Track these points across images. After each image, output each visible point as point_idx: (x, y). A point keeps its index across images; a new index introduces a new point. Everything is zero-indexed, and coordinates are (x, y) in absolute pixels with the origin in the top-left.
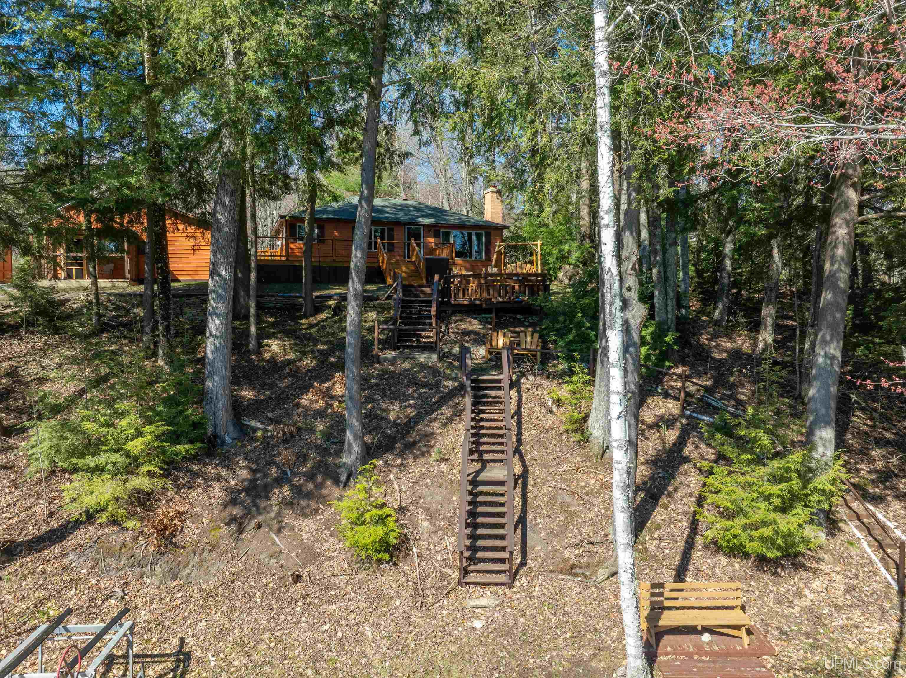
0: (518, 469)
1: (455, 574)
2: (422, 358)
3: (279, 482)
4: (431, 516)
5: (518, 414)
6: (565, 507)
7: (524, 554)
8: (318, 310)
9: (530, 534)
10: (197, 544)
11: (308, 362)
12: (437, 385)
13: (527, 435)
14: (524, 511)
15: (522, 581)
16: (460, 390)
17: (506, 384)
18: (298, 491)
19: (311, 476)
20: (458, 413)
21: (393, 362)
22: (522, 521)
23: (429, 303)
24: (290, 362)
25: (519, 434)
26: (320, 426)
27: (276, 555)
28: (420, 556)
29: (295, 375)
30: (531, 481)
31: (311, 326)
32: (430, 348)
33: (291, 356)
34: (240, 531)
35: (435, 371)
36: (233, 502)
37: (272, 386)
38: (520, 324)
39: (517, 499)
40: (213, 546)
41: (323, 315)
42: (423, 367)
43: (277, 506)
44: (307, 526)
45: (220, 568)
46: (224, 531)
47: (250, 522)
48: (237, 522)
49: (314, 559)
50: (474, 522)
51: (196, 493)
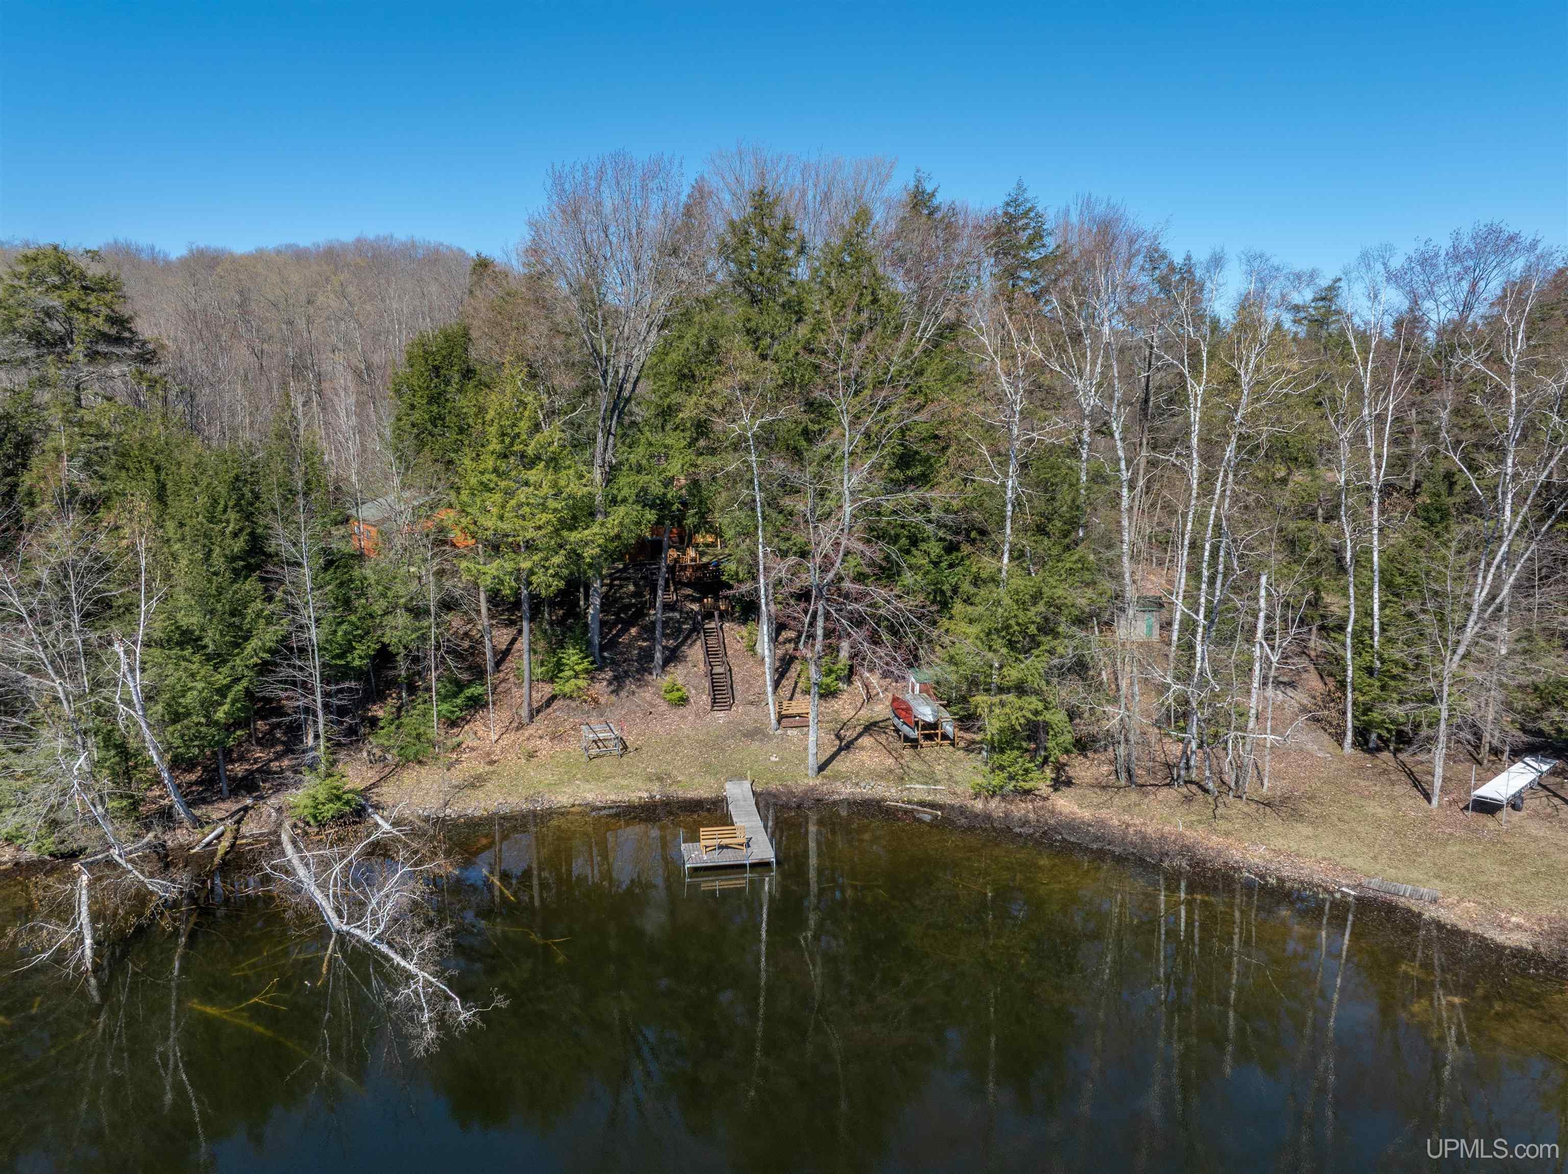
0: (727, 668)
3: (626, 676)
5: (723, 643)
6: (748, 682)
10: (606, 704)
13: (729, 653)
15: (734, 708)
18: (636, 679)
19: (640, 672)
20: (694, 641)
22: (731, 688)
26: (635, 652)
27: (639, 705)
28: (695, 703)
34: (619, 695)
35: (678, 621)
36: (612, 685)
39: (729, 680)
40: (613, 705)
43: (629, 684)
44: (647, 694)
45: (620, 712)
46: (613, 698)
47: (623, 694)
48: (615, 692)
49: (654, 706)
50: (713, 689)
51: (597, 685)
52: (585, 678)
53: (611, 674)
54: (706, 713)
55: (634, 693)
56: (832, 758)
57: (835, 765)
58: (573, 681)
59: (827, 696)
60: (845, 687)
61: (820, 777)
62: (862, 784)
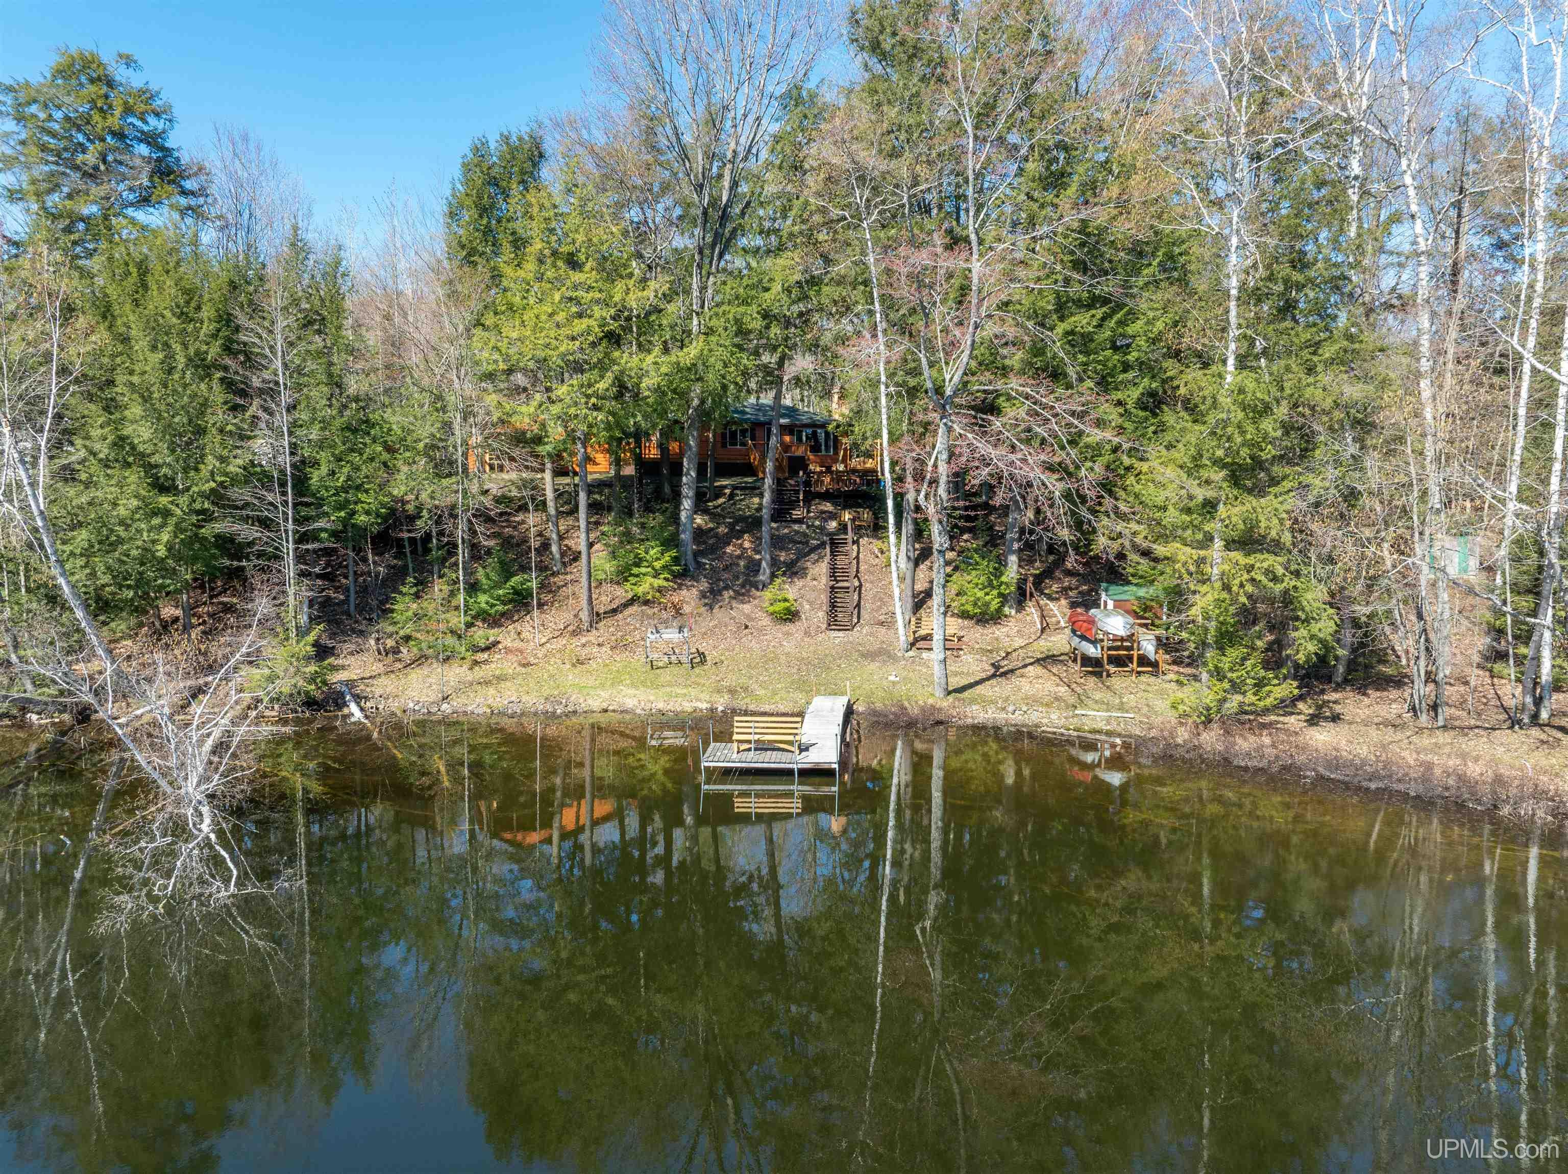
0: (857, 584)
1: (824, 626)
2: (796, 527)
3: (727, 588)
5: (857, 557)
7: (859, 618)
8: (717, 497)
9: (862, 610)
10: (691, 614)
11: (723, 530)
12: (807, 543)
13: (862, 568)
14: (859, 601)
15: (857, 628)
16: (822, 545)
17: (850, 541)
18: (737, 593)
19: (743, 586)
20: (821, 557)
21: (777, 529)
22: (858, 605)
23: (797, 492)
24: (711, 529)
25: (858, 567)
26: (742, 563)
27: (733, 618)
28: (806, 619)
29: (716, 536)
30: (863, 588)
31: (716, 507)
32: (800, 521)
33: (711, 525)
34: (711, 609)
35: (805, 535)
36: (704, 597)
37: (705, 543)
38: (860, 506)
39: (856, 597)
40: (700, 615)
41: (721, 500)
42: (797, 532)
43: (727, 598)
45: (707, 624)
46: (703, 610)
47: (717, 607)
48: (709, 605)
49: (752, 620)
50: (833, 606)
51: (684, 592)
52: (666, 579)
53: (707, 585)
55: (731, 607)
56: (977, 683)
57: (979, 689)
58: (650, 579)
59: (987, 621)
60: (1013, 612)
61: (951, 698)
62: (1011, 708)
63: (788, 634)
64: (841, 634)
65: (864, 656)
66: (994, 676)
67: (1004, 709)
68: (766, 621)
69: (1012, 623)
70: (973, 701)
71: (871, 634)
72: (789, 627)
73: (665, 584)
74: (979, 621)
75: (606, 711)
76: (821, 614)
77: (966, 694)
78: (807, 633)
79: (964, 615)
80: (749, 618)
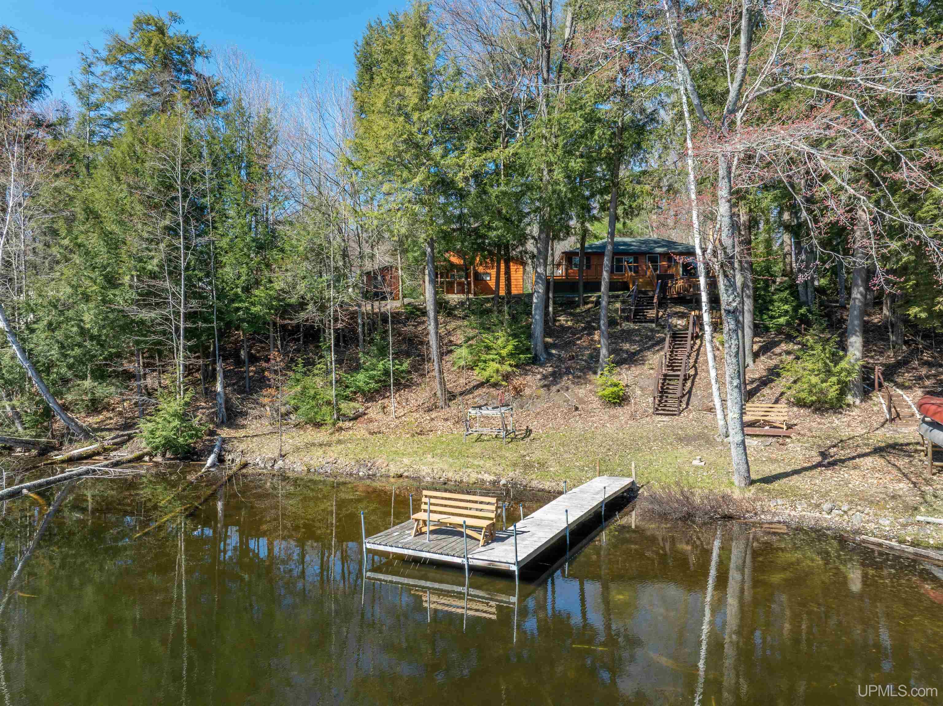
0: (692, 372)
1: (651, 411)
2: (646, 325)
3: (567, 372)
4: (642, 389)
7: (688, 404)
8: (586, 303)
9: (692, 397)
10: (531, 396)
13: (701, 359)
14: (691, 388)
15: (683, 413)
18: (576, 377)
19: (582, 371)
20: (662, 349)
22: (690, 392)
25: (697, 359)
27: (567, 401)
28: (635, 404)
30: (698, 377)
31: (583, 312)
32: (652, 321)
34: (549, 390)
36: (545, 379)
37: (561, 337)
39: (689, 384)
40: (538, 397)
41: (588, 306)
42: (647, 330)
43: (565, 381)
44: (581, 392)
45: (542, 405)
46: (542, 391)
47: (554, 388)
48: (547, 387)
49: (584, 403)
50: (663, 392)
51: (529, 378)
52: (511, 365)
53: (550, 369)
54: (645, 414)
55: (567, 389)
56: (796, 472)
57: (795, 480)
58: (495, 366)
59: (827, 410)
60: (858, 402)
61: (753, 489)
62: (826, 506)
63: (616, 417)
64: (666, 418)
65: (680, 439)
66: (819, 465)
67: (818, 506)
68: (596, 404)
69: (855, 412)
70: (782, 494)
71: (697, 420)
72: (619, 411)
73: (509, 369)
74: (817, 410)
75: (401, 476)
76: (651, 400)
77: (776, 485)
78: (633, 417)
79: (800, 403)
80: (582, 401)
